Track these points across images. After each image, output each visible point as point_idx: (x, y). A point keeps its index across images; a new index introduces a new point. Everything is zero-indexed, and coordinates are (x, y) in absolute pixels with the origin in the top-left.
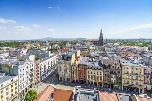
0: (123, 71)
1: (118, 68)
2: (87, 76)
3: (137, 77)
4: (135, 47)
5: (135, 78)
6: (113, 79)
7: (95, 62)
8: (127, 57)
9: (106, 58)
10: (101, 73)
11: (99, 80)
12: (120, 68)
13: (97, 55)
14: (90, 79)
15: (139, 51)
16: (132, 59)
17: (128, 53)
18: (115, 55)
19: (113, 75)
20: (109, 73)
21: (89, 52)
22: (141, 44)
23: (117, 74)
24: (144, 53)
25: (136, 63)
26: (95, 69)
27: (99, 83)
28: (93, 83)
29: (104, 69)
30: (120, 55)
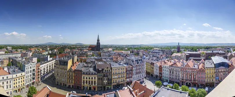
0: (113, 73)
1: (109, 71)
2: (82, 82)
3: (122, 75)
4: (123, 52)
5: (120, 76)
6: (105, 82)
7: (90, 67)
8: (117, 60)
9: (100, 63)
10: (95, 77)
11: (93, 84)
12: (110, 71)
13: (93, 60)
14: (85, 84)
15: (125, 55)
16: (120, 61)
17: (118, 56)
18: (108, 60)
19: (105, 78)
20: (101, 77)
21: (86, 58)
22: (127, 49)
23: (108, 76)
24: (128, 55)
25: (122, 64)
26: (90, 75)
27: (93, 88)
28: (87, 88)
29: (98, 74)
30: (112, 59)
